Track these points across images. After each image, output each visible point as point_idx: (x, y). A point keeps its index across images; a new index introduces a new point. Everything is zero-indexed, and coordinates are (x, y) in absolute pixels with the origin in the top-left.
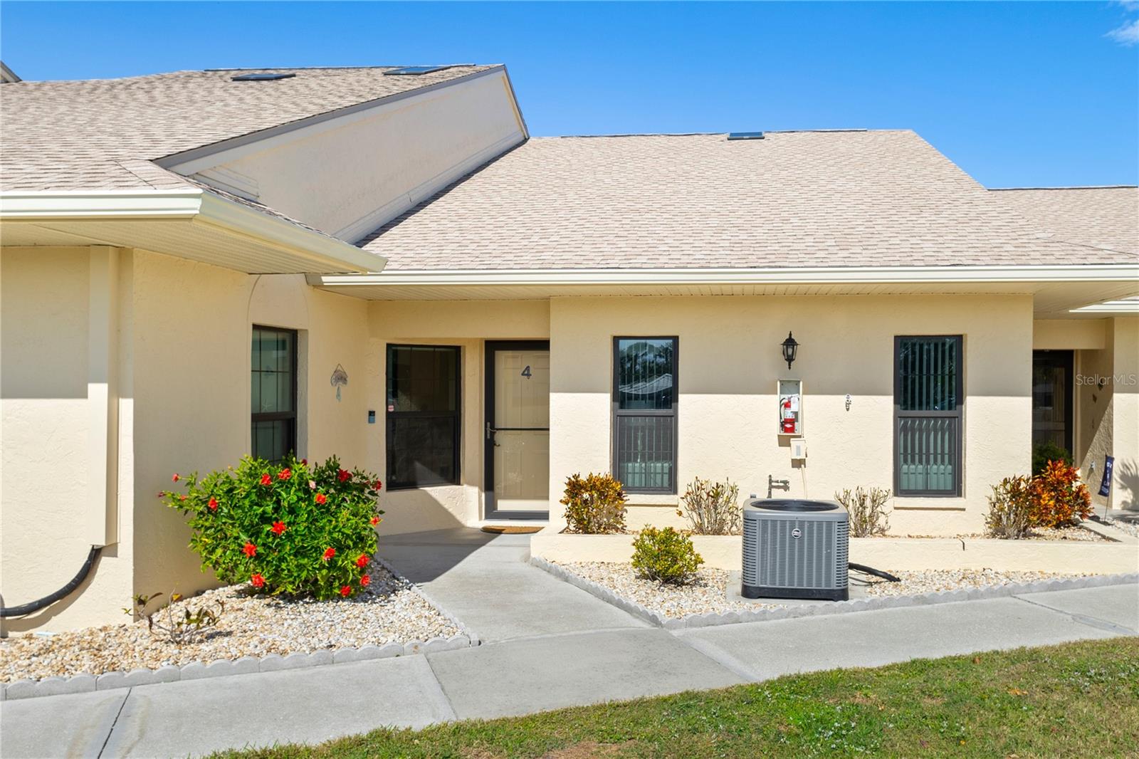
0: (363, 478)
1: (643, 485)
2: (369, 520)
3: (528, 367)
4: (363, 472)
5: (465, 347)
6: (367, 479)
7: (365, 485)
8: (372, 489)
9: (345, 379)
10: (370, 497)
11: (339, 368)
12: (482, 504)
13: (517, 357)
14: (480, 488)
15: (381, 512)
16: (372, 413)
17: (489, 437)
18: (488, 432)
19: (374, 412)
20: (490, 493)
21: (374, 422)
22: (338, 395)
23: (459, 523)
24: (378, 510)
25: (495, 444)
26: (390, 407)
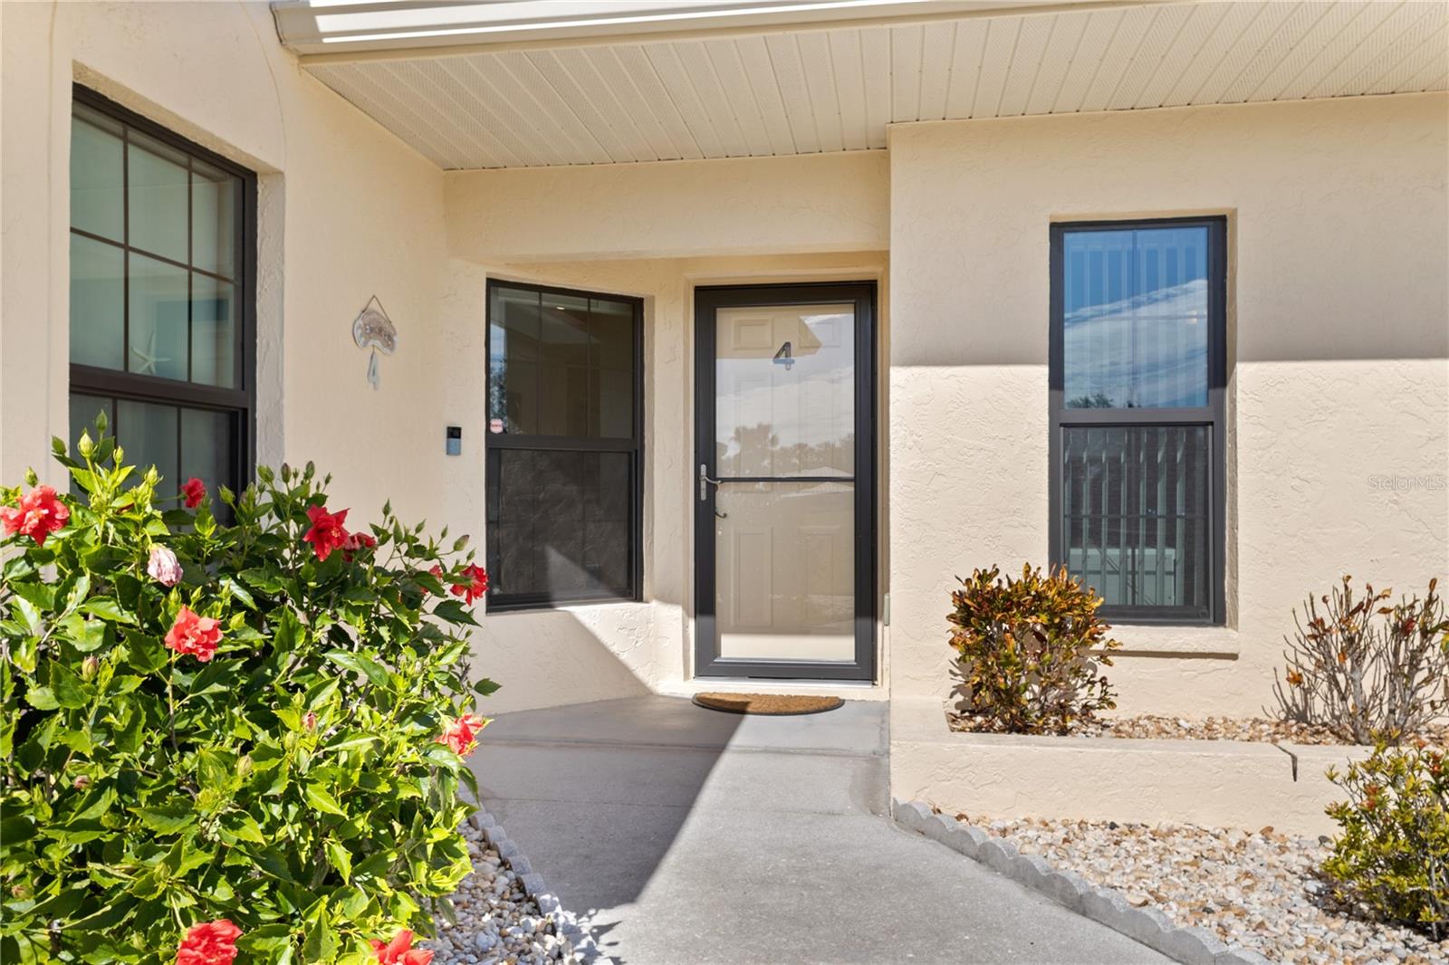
0: (418, 551)
1: (1130, 603)
2: (435, 730)
3: (788, 345)
4: (418, 530)
5: (652, 298)
6: (429, 554)
7: (426, 581)
8: (452, 597)
9: (390, 338)
10: (444, 626)
11: (374, 305)
12: (689, 645)
13: (763, 323)
14: (686, 609)
15: (485, 687)
16: (454, 433)
17: (703, 497)
18: (703, 485)
19: (459, 430)
20: (706, 620)
21: (458, 453)
22: (372, 372)
23: (639, 683)
24: (474, 677)
25: (716, 514)
26: (493, 422)
